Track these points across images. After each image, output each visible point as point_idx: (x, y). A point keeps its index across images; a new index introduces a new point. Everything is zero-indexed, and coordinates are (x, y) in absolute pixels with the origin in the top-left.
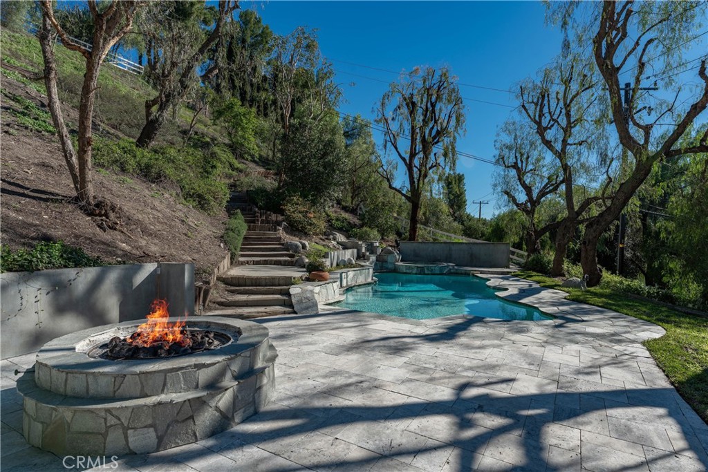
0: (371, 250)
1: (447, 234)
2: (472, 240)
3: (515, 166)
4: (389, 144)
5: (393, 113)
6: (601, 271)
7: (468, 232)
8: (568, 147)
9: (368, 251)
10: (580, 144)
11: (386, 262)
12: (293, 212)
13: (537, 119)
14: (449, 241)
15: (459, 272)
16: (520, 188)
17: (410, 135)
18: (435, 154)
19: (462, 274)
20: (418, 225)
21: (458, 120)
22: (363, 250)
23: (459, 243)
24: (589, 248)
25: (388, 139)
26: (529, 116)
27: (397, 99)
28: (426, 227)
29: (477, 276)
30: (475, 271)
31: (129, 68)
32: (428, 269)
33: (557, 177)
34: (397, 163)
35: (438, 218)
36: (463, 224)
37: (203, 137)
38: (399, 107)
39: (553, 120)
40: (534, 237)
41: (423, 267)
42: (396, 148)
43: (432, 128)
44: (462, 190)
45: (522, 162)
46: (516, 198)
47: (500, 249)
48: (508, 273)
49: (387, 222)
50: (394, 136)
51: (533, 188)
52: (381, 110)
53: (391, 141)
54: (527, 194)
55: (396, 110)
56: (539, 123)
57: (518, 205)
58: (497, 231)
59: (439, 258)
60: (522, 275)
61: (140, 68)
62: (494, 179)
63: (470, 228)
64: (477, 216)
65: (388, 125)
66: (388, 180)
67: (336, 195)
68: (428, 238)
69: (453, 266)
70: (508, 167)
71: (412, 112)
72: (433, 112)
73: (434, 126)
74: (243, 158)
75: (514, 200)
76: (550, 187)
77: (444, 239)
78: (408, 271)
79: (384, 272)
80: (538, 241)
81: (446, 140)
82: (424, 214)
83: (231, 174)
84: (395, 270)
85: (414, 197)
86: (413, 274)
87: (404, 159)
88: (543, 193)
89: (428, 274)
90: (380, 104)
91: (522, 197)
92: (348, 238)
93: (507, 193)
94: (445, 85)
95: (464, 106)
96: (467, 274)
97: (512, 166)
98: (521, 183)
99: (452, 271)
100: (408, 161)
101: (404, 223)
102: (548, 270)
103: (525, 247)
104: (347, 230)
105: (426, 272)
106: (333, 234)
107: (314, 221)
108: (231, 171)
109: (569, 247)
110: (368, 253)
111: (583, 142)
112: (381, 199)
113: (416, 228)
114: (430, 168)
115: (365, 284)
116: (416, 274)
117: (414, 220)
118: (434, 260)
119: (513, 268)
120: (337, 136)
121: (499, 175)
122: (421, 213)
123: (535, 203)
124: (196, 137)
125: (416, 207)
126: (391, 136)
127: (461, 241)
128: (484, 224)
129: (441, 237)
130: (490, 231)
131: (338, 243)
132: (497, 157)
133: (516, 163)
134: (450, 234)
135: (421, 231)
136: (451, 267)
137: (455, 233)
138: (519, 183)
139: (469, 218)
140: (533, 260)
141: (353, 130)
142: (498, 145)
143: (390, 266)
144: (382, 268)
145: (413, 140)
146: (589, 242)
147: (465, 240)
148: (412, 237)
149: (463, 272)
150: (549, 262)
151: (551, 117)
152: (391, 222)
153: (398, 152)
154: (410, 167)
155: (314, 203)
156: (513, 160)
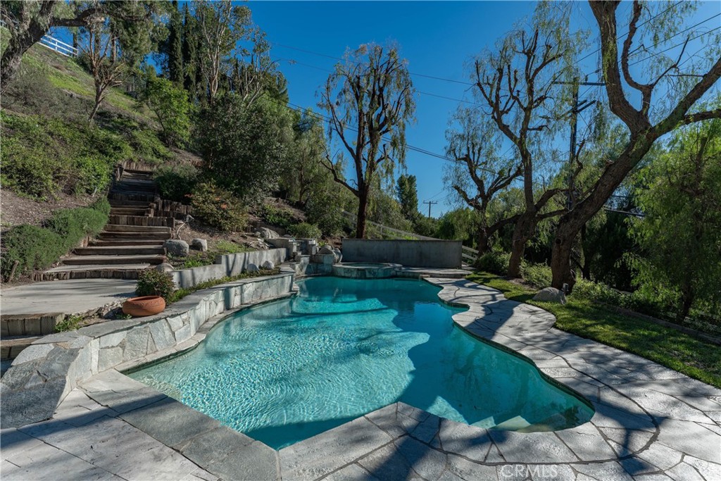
0: (306, 249)
1: (398, 230)
2: (422, 238)
3: (467, 159)
4: (334, 133)
5: (338, 97)
6: (575, 276)
7: (419, 229)
8: (528, 132)
9: (301, 250)
10: (540, 128)
11: (323, 263)
12: (204, 202)
13: (493, 99)
14: (399, 238)
15: (407, 274)
16: (472, 182)
17: (358, 123)
18: (384, 146)
19: (409, 277)
20: (367, 222)
21: (407, 105)
22: (295, 249)
23: (408, 241)
24: (563, 247)
25: (334, 127)
26: (485, 96)
27: (342, 83)
28: (376, 224)
29: (427, 281)
30: (425, 274)
31: (58, 49)
32: (370, 272)
33: (510, 170)
34: (342, 153)
35: (388, 215)
36: (414, 222)
37: (129, 121)
38: (344, 92)
39: (514, 97)
40: (485, 234)
41: (364, 270)
42: (343, 138)
43: (380, 115)
44: (413, 191)
45: (474, 153)
46: (467, 193)
47: (452, 247)
48: (462, 276)
49: (333, 217)
50: (340, 125)
51: (485, 183)
52: (326, 95)
53: (337, 130)
54: (479, 189)
55: (340, 94)
56: (495, 106)
57: (468, 201)
58: (447, 228)
59: (385, 257)
60: (477, 279)
61: (74, 51)
62: (444, 172)
63: (421, 225)
64: (427, 216)
65: (333, 112)
66: (333, 172)
67: (271, 186)
68: (378, 236)
69: (400, 268)
70: (460, 159)
71: (358, 98)
72: (381, 96)
73: (382, 112)
74: (177, 146)
75: (464, 195)
76: (503, 180)
77: (394, 236)
78: (347, 275)
79: (319, 276)
80: (489, 238)
81: (395, 129)
82: (373, 210)
83: (152, 161)
84: (333, 273)
85: (362, 190)
86: (352, 278)
87: (351, 150)
88: (494, 189)
89: (370, 278)
90: (325, 88)
91: (473, 192)
92: (282, 235)
93: (457, 188)
94: (394, 66)
95: (414, 91)
96: (415, 277)
97: (463, 159)
98: (472, 177)
99: (398, 274)
100: (355, 152)
101: (353, 219)
102: (503, 271)
103: (475, 244)
104: (284, 226)
105: (368, 275)
106: (260, 230)
107: (231, 213)
108: (155, 158)
109: (526, 245)
110: (299, 254)
111: (543, 126)
112: (327, 193)
113: (364, 224)
114: (379, 161)
115: (275, 300)
116: (356, 278)
117: (361, 216)
118: (379, 260)
119: (465, 270)
120: (285, 128)
121: (450, 168)
122: (370, 208)
123: (486, 197)
124: (119, 120)
125: (363, 202)
126: (337, 123)
127: (411, 239)
128: (433, 222)
129: (392, 233)
130: (438, 228)
131: (265, 241)
132: (448, 148)
133: (468, 156)
134: (399, 231)
135: (369, 227)
136: (397, 269)
137: (405, 229)
138: (470, 177)
139: (420, 216)
140: (486, 259)
141: (304, 124)
142: (449, 136)
143: (327, 268)
144: (316, 271)
145: (361, 129)
146: (564, 240)
147: (415, 237)
148: (360, 234)
149: (411, 275)
150: (503, 262)
151: (512, 94)
152: (338, 217)
153: (344, 142)
154: (357, 159)
155: (238, 193)
156: (465, 152)
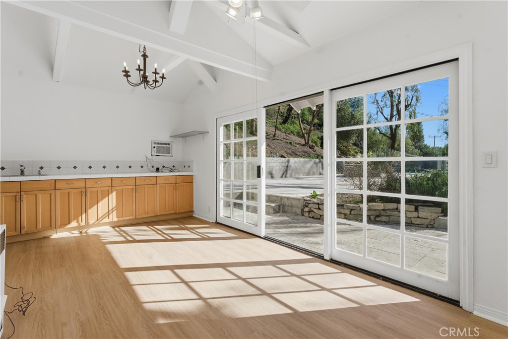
5: (381, 98)
17: (391, 107)
38: (385, 95)
64: (432, 146)
66: (379, 130)
85: (393, 137)
87: (387, 119)
125: (393, 142)
126: (380, 108)
139: (426, 147)
145: (392, 110)
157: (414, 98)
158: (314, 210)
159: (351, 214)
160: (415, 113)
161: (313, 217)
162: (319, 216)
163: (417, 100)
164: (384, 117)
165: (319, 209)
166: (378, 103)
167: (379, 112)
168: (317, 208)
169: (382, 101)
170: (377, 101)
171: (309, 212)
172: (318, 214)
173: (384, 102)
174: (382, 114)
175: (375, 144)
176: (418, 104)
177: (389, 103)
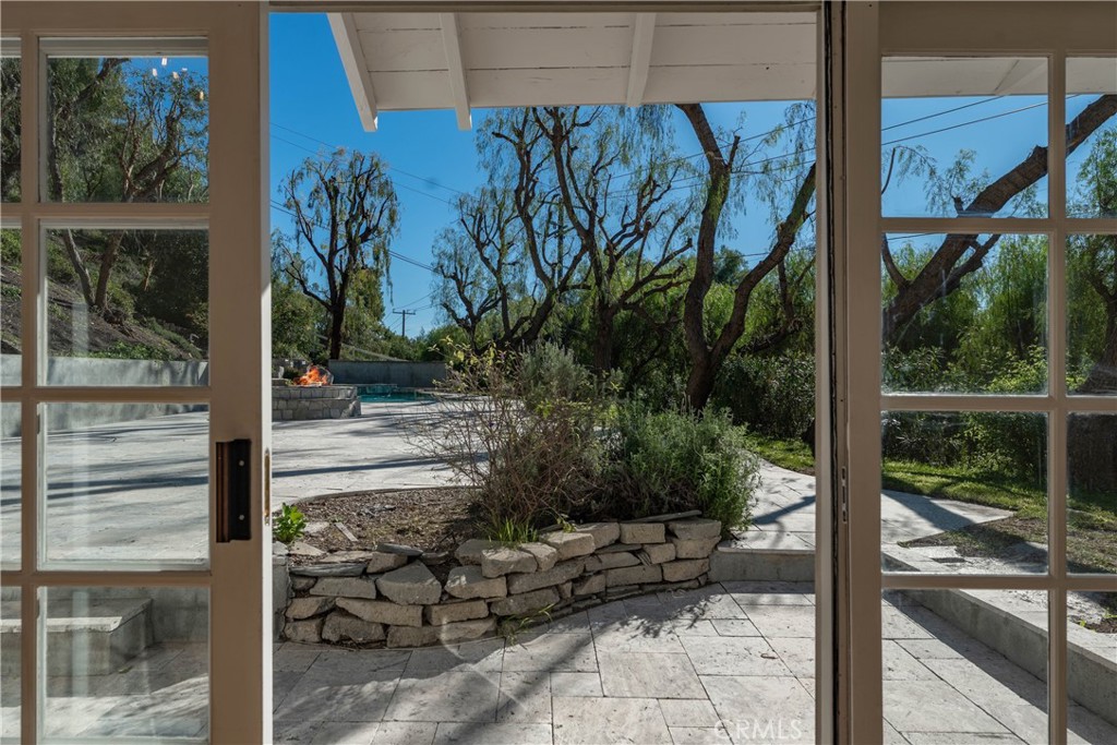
1: (374, 354)
3: (454, 277)
8: (503, 266)
13: (475, 234)
15: (402, 391)
16: (460, 302)
25: (301, 228)
26: (468, 230)
28: (347, 346)
33: (496, 293)
35: (360, 334)
38: (317, 192)
39: (490, 239)
45: (462, 273)
46: (456, 312)
49: (298, 337)
51: (473, 303)
52: (289, 190)
53: (304, 232)
54: (467, 310)
55: (312, 194)
56: (477, 239)
57: (457, 320)
59: (376, 379)
62: (432, 290)
64: (399, 333)
66: (301, 282)
69: (394, 386)
70: (448, 277)
72: (362, 205)
75: (454, 315)
76: (490, 302)
81: (377, 240)
85: (336, 305)
87: (321, 256)
88: (483, 309)
91: (462, 312)
93: (446, 306)
94: (376, 174)
95: (399, 203)
97: (451, 277)
98: (461, 297)
99: (395, 391)
100: (327, 260)
105: (368, 391)
112: (290, 306)
113: (339, 346)
117: (336, 336)
121: (438, 285)
123: (476, 319)
125: (338, 319)
126: (305, 225)
128: (409, 344)
132: (436, 265)
133: (456, 274)
134: (376, 354)
137: (384, 353)
138: (459, 296)
139: (389, 334)
142: (437, 251)
145: (334, 232)
148: (335, 357)
149: (406, 391)
151: (488, 236)
153: (314, 246)
154: (329, 266)
156: (452, 270)
157: (386, 213)
158: (355, 607)
159: (509, 594)
160: (386, 253)
161: (343, 642)
162: (377, 633)
163: (392, 219)
164: (316, 250)
165: (380, 597)
166: (299, 211)
167: (302, 234)
168: (373, 596)
169: (310, 206)
170: (297, 204)
171: (321, 616)
172: (370, 623)
173: (314, 209)
174: (310, 241)
175: (289, 320)
176: (393, 229)
177: (326, 215)
